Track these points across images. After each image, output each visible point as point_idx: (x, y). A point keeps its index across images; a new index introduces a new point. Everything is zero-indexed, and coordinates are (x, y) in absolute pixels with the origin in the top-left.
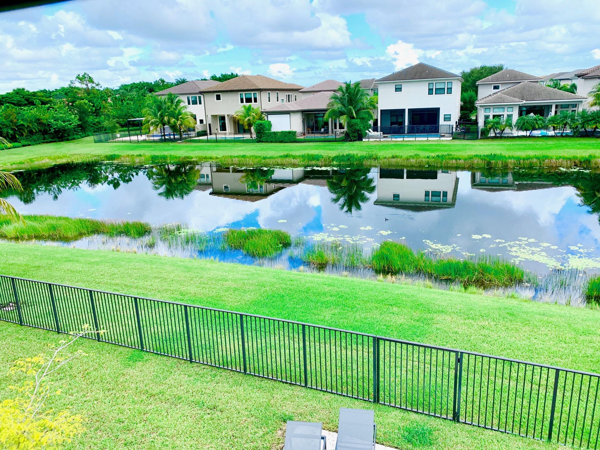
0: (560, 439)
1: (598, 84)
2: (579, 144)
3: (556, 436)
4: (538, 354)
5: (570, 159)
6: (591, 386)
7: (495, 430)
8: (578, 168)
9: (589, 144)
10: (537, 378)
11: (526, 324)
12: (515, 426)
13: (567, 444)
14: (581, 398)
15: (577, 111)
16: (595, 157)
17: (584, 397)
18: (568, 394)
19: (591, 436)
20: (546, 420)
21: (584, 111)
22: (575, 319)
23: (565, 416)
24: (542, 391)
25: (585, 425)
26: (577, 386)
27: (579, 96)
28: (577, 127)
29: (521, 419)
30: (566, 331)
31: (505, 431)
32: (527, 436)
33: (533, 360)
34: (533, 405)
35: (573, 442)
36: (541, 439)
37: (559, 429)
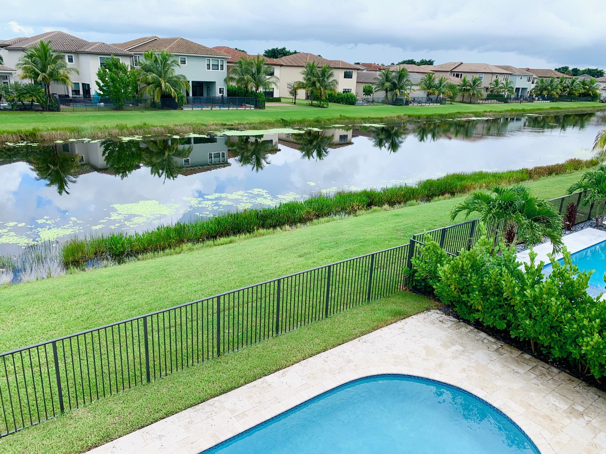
0: (72, 405)
1: (23, 56)
2: (21, 118)
3: (68, 405)
4: (31, 336)
5: (14, 133)
6: (87, 343)
7: (4, 436)
8: (26, 142)
9: (30, 118)
10: (35, 360)
11: (11, 311)
12: (25, 419)
13: (79, 406)
14: (81, 357)
15: (9, 83)
16: (39, 130)
17: (83, 357)
18: (69, 360)
19: (98, 387)
20: (54, 395)
21: (16, 83)
22: (59, 288)
23: (71, 381)
24: (44, 370)
25: (91, 380)
26: (75, 349)
27: (7, 67)
28: (13, 100)
29: (29, 409)
30: (53, 303)
31: (16, 430)
32: (39, 422)
33: (27, 343)
34: (39, 388)
35: (84, 401)
36: (54, 416)
37: (69, 397)
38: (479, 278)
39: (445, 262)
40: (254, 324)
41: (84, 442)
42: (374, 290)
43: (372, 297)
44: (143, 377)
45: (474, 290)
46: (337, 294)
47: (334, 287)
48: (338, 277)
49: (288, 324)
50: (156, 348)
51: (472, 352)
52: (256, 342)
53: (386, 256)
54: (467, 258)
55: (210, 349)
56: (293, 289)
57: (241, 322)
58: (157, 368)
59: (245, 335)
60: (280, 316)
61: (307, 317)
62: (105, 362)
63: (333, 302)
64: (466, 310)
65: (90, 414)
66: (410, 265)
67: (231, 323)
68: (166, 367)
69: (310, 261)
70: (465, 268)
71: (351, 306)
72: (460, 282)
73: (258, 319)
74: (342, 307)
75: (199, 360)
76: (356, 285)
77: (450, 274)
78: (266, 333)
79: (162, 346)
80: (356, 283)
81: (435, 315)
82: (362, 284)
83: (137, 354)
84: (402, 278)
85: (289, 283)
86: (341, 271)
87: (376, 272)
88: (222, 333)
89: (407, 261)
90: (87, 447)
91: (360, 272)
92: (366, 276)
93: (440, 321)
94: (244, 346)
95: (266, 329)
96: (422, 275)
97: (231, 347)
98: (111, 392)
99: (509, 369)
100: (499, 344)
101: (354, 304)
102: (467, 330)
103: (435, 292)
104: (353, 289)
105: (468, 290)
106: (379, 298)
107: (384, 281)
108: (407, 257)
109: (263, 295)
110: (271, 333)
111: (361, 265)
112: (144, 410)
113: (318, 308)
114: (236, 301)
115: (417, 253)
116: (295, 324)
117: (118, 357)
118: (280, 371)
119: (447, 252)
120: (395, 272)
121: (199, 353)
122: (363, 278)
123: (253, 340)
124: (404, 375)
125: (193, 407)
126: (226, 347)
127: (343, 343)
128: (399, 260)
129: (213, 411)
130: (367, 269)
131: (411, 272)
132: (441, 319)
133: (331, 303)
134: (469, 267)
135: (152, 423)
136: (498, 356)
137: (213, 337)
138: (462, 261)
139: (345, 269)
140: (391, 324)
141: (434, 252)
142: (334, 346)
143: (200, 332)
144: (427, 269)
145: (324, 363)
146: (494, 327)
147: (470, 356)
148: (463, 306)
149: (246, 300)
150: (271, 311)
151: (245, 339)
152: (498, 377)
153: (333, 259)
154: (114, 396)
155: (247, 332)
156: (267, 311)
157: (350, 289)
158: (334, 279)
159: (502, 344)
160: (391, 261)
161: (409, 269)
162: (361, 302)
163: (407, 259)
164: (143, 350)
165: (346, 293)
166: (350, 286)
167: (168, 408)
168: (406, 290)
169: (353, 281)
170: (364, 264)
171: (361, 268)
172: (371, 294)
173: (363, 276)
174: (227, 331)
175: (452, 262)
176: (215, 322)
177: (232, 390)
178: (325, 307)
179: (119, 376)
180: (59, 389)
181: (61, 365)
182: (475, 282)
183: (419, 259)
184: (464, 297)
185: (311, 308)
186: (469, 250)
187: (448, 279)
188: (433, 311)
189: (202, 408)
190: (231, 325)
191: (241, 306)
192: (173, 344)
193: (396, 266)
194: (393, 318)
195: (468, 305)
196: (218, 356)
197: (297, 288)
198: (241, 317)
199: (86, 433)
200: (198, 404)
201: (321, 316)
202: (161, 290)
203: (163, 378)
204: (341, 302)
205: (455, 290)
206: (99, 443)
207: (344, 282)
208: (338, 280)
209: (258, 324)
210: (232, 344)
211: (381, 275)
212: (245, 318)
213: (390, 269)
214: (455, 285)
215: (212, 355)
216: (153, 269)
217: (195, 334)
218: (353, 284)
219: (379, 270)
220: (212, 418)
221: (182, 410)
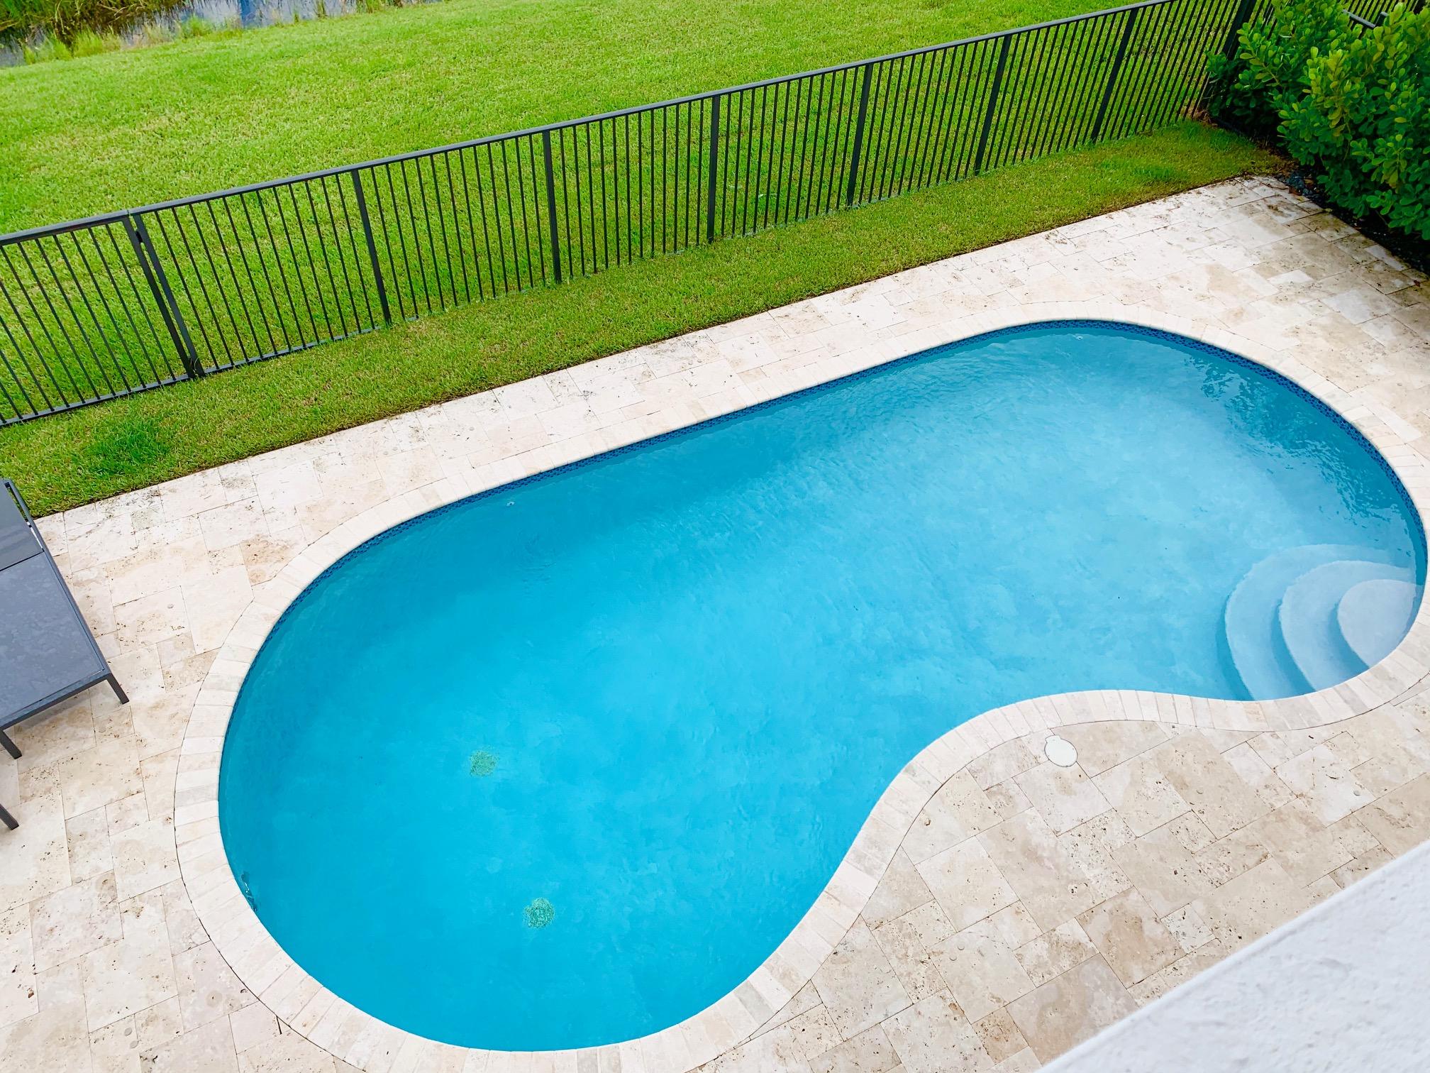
0: (405, 310)
3: (397, 308)
4: (304, 154)
7: (283, 355)
10: (322, 209)
11: (254, 93)
12: (318, 326)
13: (420, 314)
14: (415, 214)
17: (419, 211)
18: (390, 217)
19: (454, 280)
20: (369, 286)
22: (347, 46)
23: (398, 262)
24: (343, 231)
25: (438, 264)
29: (324, 308)
30: (340, 81)
31: (304, 345)
32: (346, 335)
33: (299, 171)
34: (336, 268)
35: (429, 305)
36: (374, 328)
37: (398, 293)
38: (1420, 95)
39: (1335, 43)
40: (796, 175)
41: (437, 383)
42: (1115, 112)
43: (1105, 130)
44: (546, 270)
45: (1391, 131)
46: (1012, 116)
47: (1009, 96)
48: (1024, 70)
49: (878, 183)
50: (573, 209)
51: (1331, 290)
52: (796, 217)
53: (1171, 18)
54: (1405, 33)
55: (693, 223)
56: (902, 94)
57: (765, 167)
58: (576, 252)
59: (773, 200)
60: (862, 161)
61: (927, 169)
62: (464, 228)
63: (998, 138)
64: (1349, 181)
65: (442, 333)
66: (1232, 45)
67: (743, 167)
68: (595, 255)
69: (957, 21)
70: (1389, 64)
71: (1045, 151)
72: (1360, 103)
73: (808, 164)
74: (1020, 151)
75: (668, 245)
76: (1069, 96)
77: (1339, 78)
78: (823, 199)
79: (586, 207)
80: (1071, 90)
81: (1260, 190)
82: (1086, 95)
83: (532, 217)
84: (1200, 86)
85: (895, 79)
86: (1037, 53)
87: (1131, 63)
88: (719, 191)
89: (1226, 35)
90: (443, 393)
91: (1088, 61)
92: (1101, 72)
93: (1270, 207)
94: (768, 225)
95: (825, 191)
96: (1258, 77)
97: (739, 223)
98: (481, 294)
99: (1416, 341)
100: (1413, 277)
101: (1054, 146)
102: (1337, 236)
103: (1279, 129)
104: (1057, 107)
105: (1376, 129)
106: (1123, 133)
107: (1146, 90)
108: (1230, 24)
109: (825, 105)
110: (834, 200)
111: (1094, 41)
112: (552, 339)
113: (958, 149)
114: (758, 113)
115: (1262, 12)
116: (896, 185)
117: (491, 221)
118: (846, 290)
119: (1351, 14)
120: (1185, 65)
121: (668, 230)
122: (1091, 79)
123: (792, 214)
124: (1140, 327)
125: (651, 345)
126: (729, 222)
127: (1006, 241)
128: (1205, 33)
129: (694, 357)
130: (1107, 54)
131: (1230, 68)
132: (1274, 202)
133: (995, 139)
134: (1400, 62)
135: (569, 366)
136: (1397, 306)
137: (699, 196)
138: (1387, 44)
139: (1048, 48)
140: (1137, 204)
141: (1314, 10)
142: (982, 246)
143: (670, 182)
144: (1276, 61)
145: (953, 280)
146: (1416, 234)
147: (1324, 300)
148: (1347, 172)
149: (781, 113)
150: (840, 148)
151: (772, 209)
152: (1379, 355)
153: (1020, 17)
154: (488, 303)
155: (778, 193)
156: (831, 146)
157: (1050, 105)
158: (1014, 75)
159: (1419, 280)
160: (1182, 32)
161: (1224, 59)
162: (1071, 143)
163: (1228, 31)
164: (544, 210)
165: (1039, 115)
166: (1052, 98)
167: (601, 339)
168: (1201, 118)
169: (1064, 85)
170: (1104, 37)
171: (1091, 51)
172: (1104, 122)
173: (1093, 71)
174: (732, 187)
175: (1358, 42)
176: (706, 162)
177: (737, 319)
178: (975, 149)
179: (496, 263)
180: (375, 274)
181: (375, 226)
182: (1404, 105)
183: (1262, 30)
184: (1359, 148)
185: (940, 148)
186: (1417, 11)
187: (1328, 94)
188: (1260, 178)
189: (671, 348)
190: (742, 173)
191: (768, 128)
192: (610, 204)
193: (1191, 50)
194: (1148, 188)
195: (1361, 171)
196: (710, 242)
197: (912, 92)
198: (766, 155)
199: (439, 367)
200: (664, 339)
201: (963, 169)
202: (579, 70)
203: (588, 277)
204: (1020, 137)
205: (1337, 125)
206: (467, 390)
207: (1038, 87)
208: (1022, 78)
209: (806, 177)
210: (741, 217)
211: (1144, 71)
212: (776, 158)
213: (1173, 58)
214: (1343, 112)
215: (695, 237)
216: (560, 12)
217: (659, 186)
218: (1062, 93)
219: (1141, 58)
220: (691, 370)
221: (630, 349)
